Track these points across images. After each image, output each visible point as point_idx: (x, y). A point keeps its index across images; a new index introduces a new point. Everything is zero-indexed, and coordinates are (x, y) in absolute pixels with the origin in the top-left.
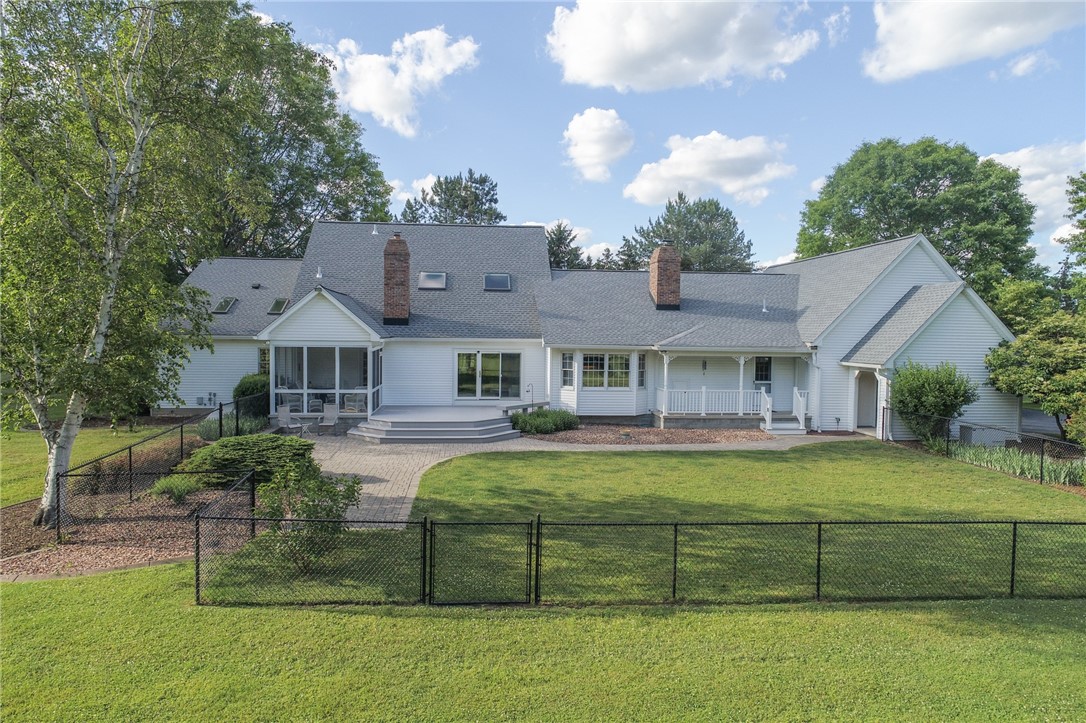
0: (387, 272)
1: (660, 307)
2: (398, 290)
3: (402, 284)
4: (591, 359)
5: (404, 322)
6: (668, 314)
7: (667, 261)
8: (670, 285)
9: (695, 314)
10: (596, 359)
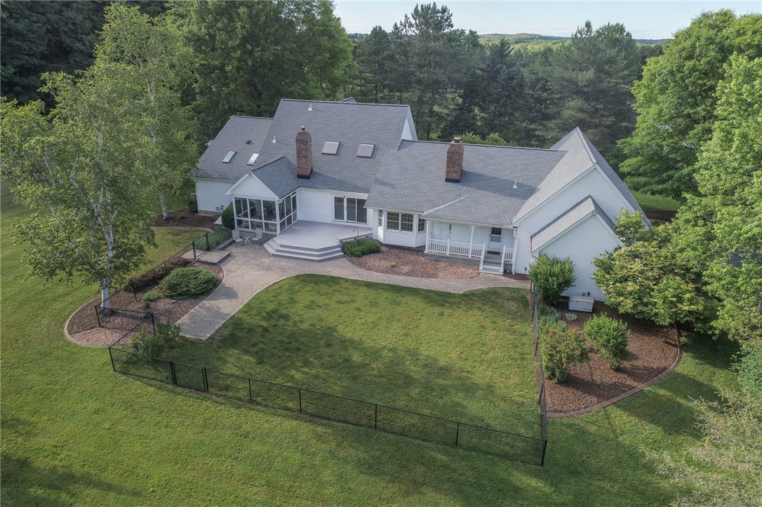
0: (298, 150)
1: (447, 180)
2: (303, 160)
3: (305, 157)
4: (392, 214)
5: (308, 177)
6: (451, 184)
7: (453, 153)
8: (454, 167)
9: (467, 187)
10: (395, 214)
